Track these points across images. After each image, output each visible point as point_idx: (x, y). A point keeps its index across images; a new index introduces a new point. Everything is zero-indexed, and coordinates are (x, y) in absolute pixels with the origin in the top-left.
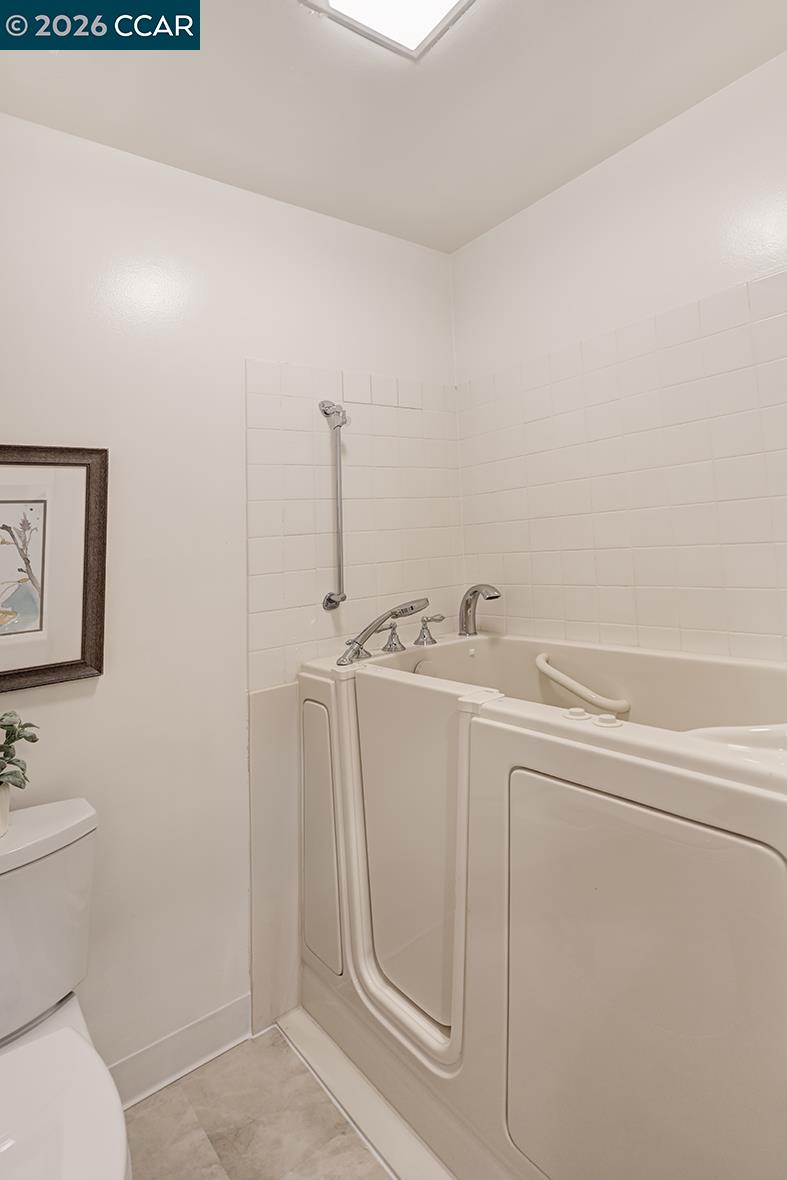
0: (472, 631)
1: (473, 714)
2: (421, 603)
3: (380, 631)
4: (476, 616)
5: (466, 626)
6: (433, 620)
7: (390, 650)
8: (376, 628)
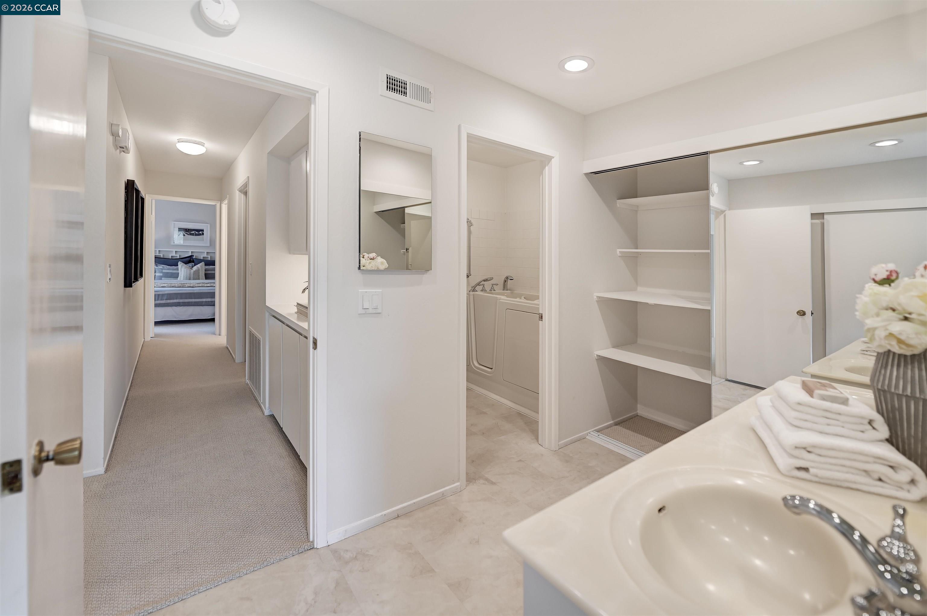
0: (506, 289)
1: (500, 300)
2: (491, 278)
3: (480, 285)
4: (508, 286)
5: (505, 287)
6: (495, 285)
7: (483, 291)
8: (479, 284)
